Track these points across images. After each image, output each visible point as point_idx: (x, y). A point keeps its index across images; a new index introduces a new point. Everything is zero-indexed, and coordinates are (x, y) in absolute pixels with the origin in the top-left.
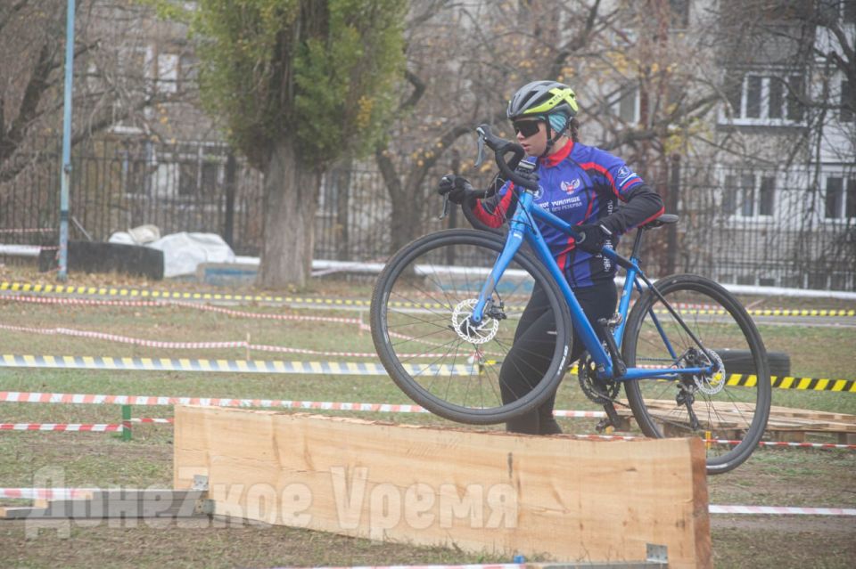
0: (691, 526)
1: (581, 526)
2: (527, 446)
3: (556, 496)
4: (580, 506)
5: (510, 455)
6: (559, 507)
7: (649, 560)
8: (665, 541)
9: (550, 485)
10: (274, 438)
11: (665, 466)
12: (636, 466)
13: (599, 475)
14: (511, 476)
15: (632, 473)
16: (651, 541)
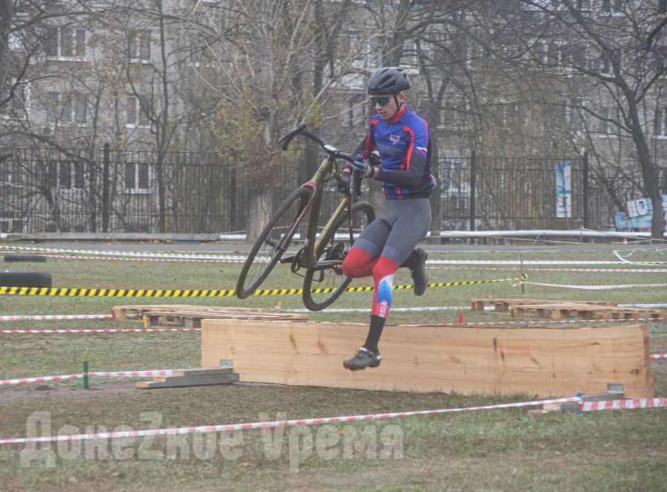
0: (644, 372)
1: (554, 376)
2: (509, 333)
3: (534, 361)
4: (553, 365)
5: (495, 339)
6: (537, 366)
7: (610, 392)
8: (622, 381)
9: (529, 354)
10: (291, 337)
11: (622, 341)
12: (598, 341)
13: (568, 347)
14: (495, 350)
15: (596, 346)
16: (611, 381)
